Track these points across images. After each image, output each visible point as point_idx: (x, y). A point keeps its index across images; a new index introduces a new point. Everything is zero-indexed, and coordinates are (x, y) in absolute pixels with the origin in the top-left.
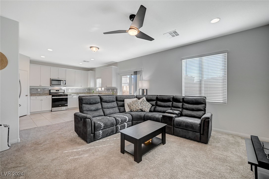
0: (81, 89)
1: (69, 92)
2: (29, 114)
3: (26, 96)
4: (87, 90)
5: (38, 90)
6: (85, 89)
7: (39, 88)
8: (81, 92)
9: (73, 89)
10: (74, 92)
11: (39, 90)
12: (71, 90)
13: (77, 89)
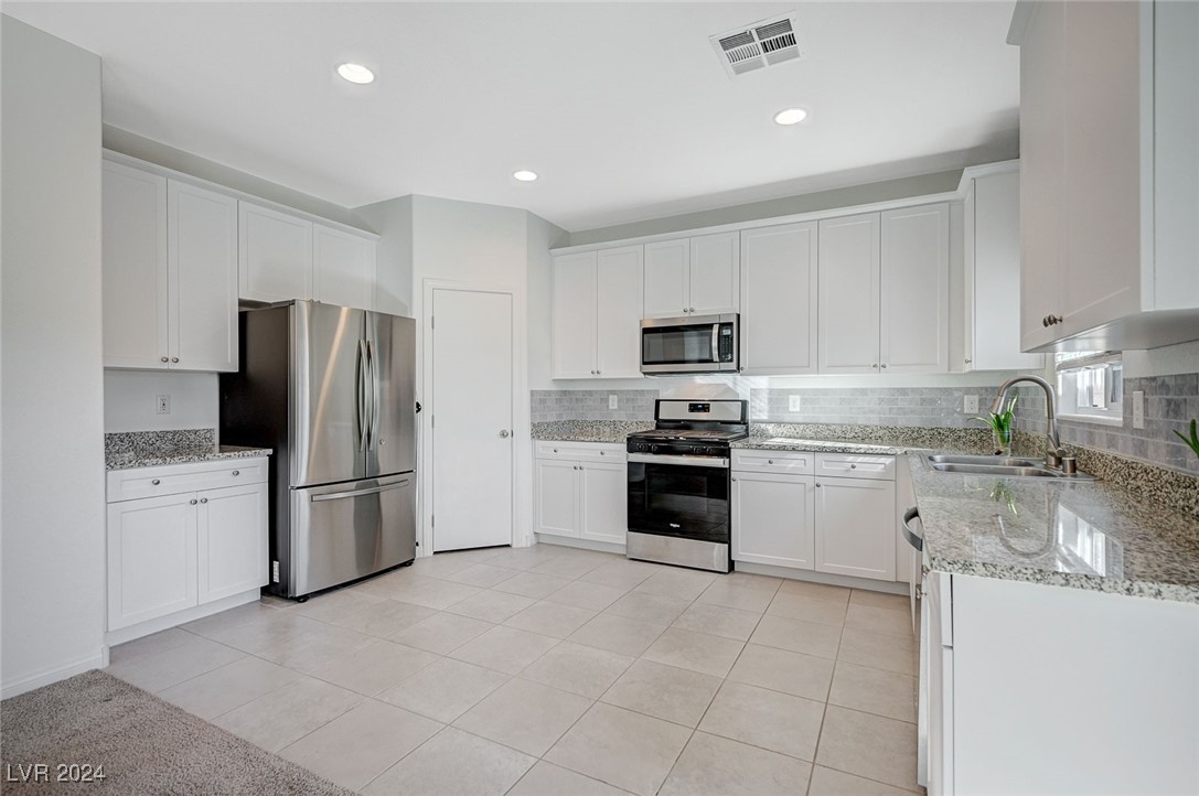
0: (903, 391)
1: (787, 418)
2: (523, 540)
3: (504, 435)
4: (970, 405)
5: (610, 402)
6: (947, 391)
7: (613, 392)
8: (902, 422)
9: (825, 392)
10: (835, 418)
11: (613, 403)
12: (804, 401)
13: (863, 391)
